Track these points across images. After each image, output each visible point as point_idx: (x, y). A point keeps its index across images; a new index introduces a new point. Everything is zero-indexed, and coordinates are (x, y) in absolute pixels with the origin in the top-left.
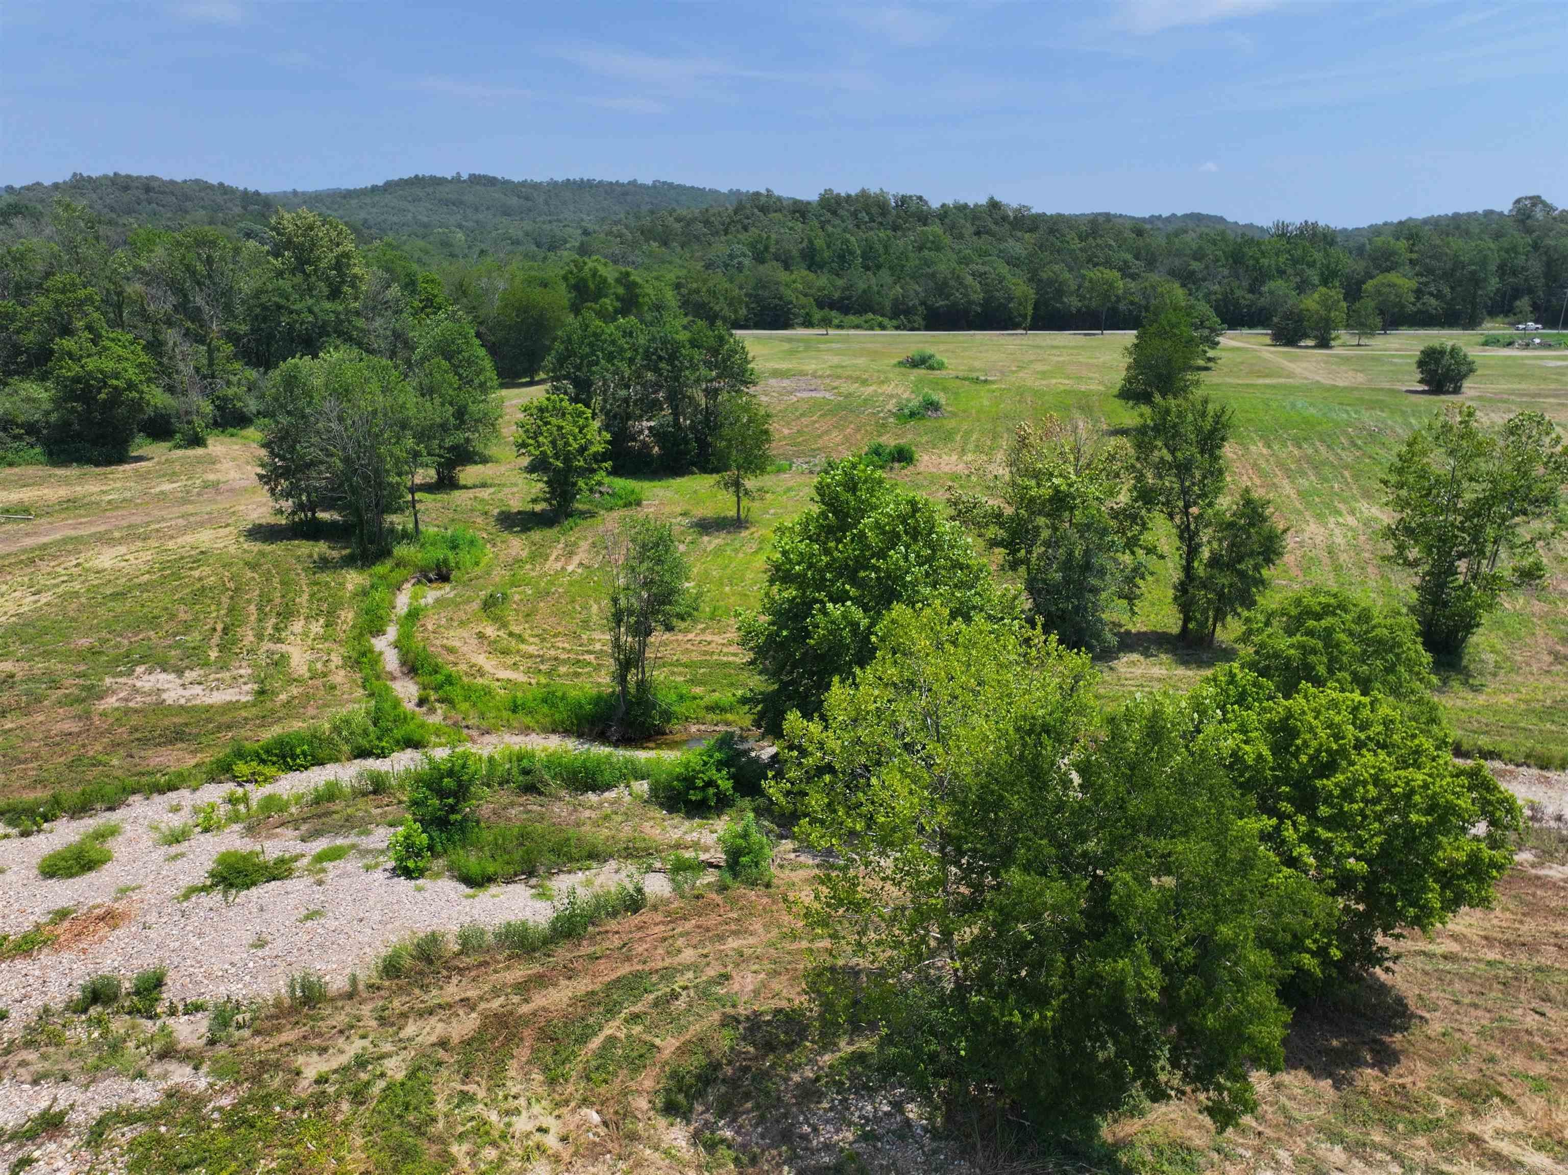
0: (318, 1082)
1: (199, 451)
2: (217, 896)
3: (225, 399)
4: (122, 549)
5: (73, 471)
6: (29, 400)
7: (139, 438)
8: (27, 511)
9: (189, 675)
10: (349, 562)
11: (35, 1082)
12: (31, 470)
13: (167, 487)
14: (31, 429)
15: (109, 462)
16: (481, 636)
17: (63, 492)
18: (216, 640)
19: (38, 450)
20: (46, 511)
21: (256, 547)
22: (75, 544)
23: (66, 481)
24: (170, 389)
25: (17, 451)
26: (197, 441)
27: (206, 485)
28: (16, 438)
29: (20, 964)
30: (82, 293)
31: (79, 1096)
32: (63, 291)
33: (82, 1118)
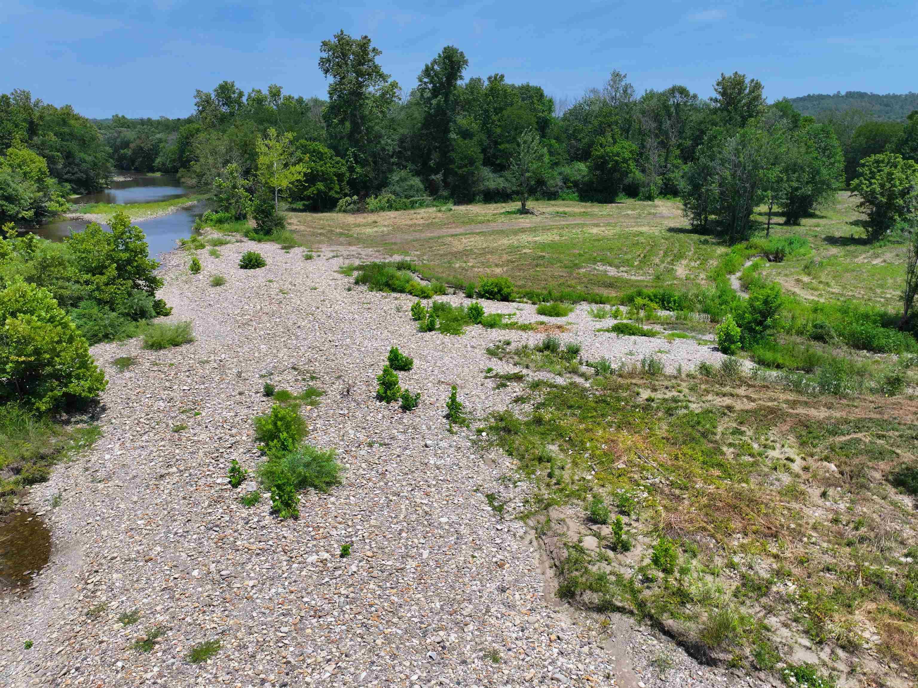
0: (647, 400)
1: (650, 203)
2: (614, 335)
3: (669, 179)
4: (603, 229)
5: (589, 204)
6: (579, 170)
7: (621, 195)
8: (566, 214)
9: (622, 269)
10: (719, 244)
11: (515, 365)
12: (571, 202)
13: (630, 212)
14: (576, 184)
15: (606, 202)
16: (798, 281)
17: (583, 210)
18: (640, 258)
19: (576, 194)
20: (573, 215)
21: (669, 234)
22: (583, 225)
23: (585, 207)
24: (643, 171)
25: (568, 194)
26: (650, 198)
27: (650, 214)
28: (568, 188)
29: (520, 332)
30: (614, 118)
31: (531, 374)
32: (605, 117)
33: (530, 380)
